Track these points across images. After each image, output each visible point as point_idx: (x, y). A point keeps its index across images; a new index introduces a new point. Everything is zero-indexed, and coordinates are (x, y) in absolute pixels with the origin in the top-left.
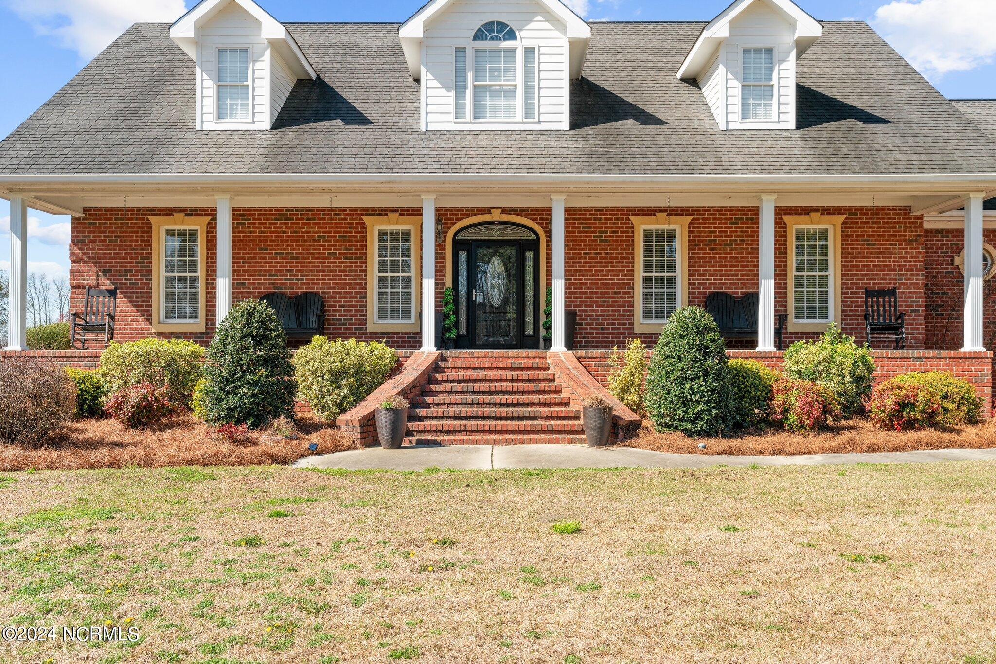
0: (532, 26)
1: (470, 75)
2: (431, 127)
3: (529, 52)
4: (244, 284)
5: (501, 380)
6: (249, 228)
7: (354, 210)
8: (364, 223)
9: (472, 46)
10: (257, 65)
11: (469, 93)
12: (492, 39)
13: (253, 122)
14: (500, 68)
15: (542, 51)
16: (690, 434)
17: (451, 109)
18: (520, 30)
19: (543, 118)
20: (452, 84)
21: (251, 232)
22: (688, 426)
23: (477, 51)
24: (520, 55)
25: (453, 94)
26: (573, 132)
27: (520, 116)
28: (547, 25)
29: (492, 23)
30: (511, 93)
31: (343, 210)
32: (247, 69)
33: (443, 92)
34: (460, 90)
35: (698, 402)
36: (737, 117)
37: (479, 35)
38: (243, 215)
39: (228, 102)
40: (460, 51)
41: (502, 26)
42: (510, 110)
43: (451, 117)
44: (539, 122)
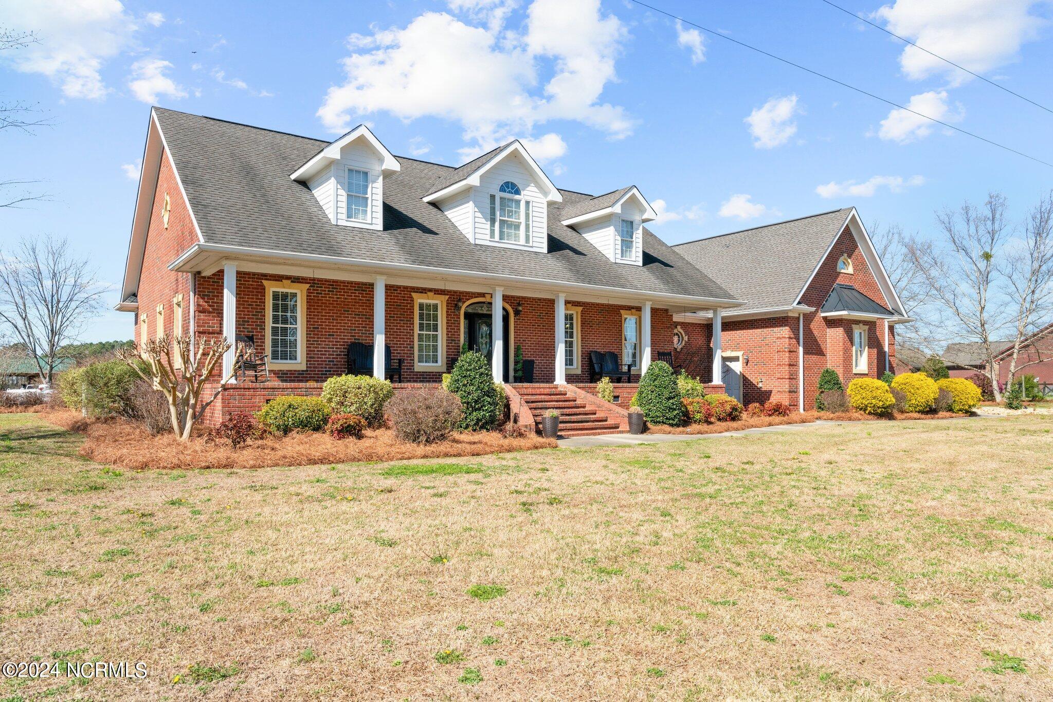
0: (529, 188)
1: (498, 213)
2: (478, 242)
3: (527, 203)
4: (333, 335)
5: (552, 401)
6: (337, 295)
7: (406, 288)
8: (412, 297)
9: (499, 195)
10: (375, 185)
11: (497, 224)
12: (509, 192)
13: (372, 224)
14: (512, 211)
15: (534, 204)
16: (672, 425)
17: (488, 232)
18: (524, 190)
19: (535, 244)
20: (489, 217)
21: (338, 298)
22: (671, 422)
23: (501, 198)
24: (523, 204)
25: (489, 223)
26: (549, 255)
27: (522, 241)
28: (535, 189)
29: (508, 182)
30: (517, 227)
31: (399, 287)
32: (367, 187)
33: (483, 221)
34: (493, 221)
35: (675, 409)
36: (619, 256)
37: (502, 189)
38: (333, 285)
39: (353, 207)
40: (493, 197)
41: (513, 185)
42: (517, 237)
43: (488, 237)
44: (532, 247)
